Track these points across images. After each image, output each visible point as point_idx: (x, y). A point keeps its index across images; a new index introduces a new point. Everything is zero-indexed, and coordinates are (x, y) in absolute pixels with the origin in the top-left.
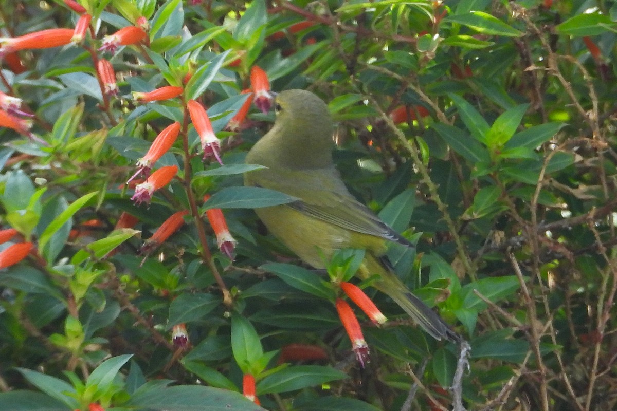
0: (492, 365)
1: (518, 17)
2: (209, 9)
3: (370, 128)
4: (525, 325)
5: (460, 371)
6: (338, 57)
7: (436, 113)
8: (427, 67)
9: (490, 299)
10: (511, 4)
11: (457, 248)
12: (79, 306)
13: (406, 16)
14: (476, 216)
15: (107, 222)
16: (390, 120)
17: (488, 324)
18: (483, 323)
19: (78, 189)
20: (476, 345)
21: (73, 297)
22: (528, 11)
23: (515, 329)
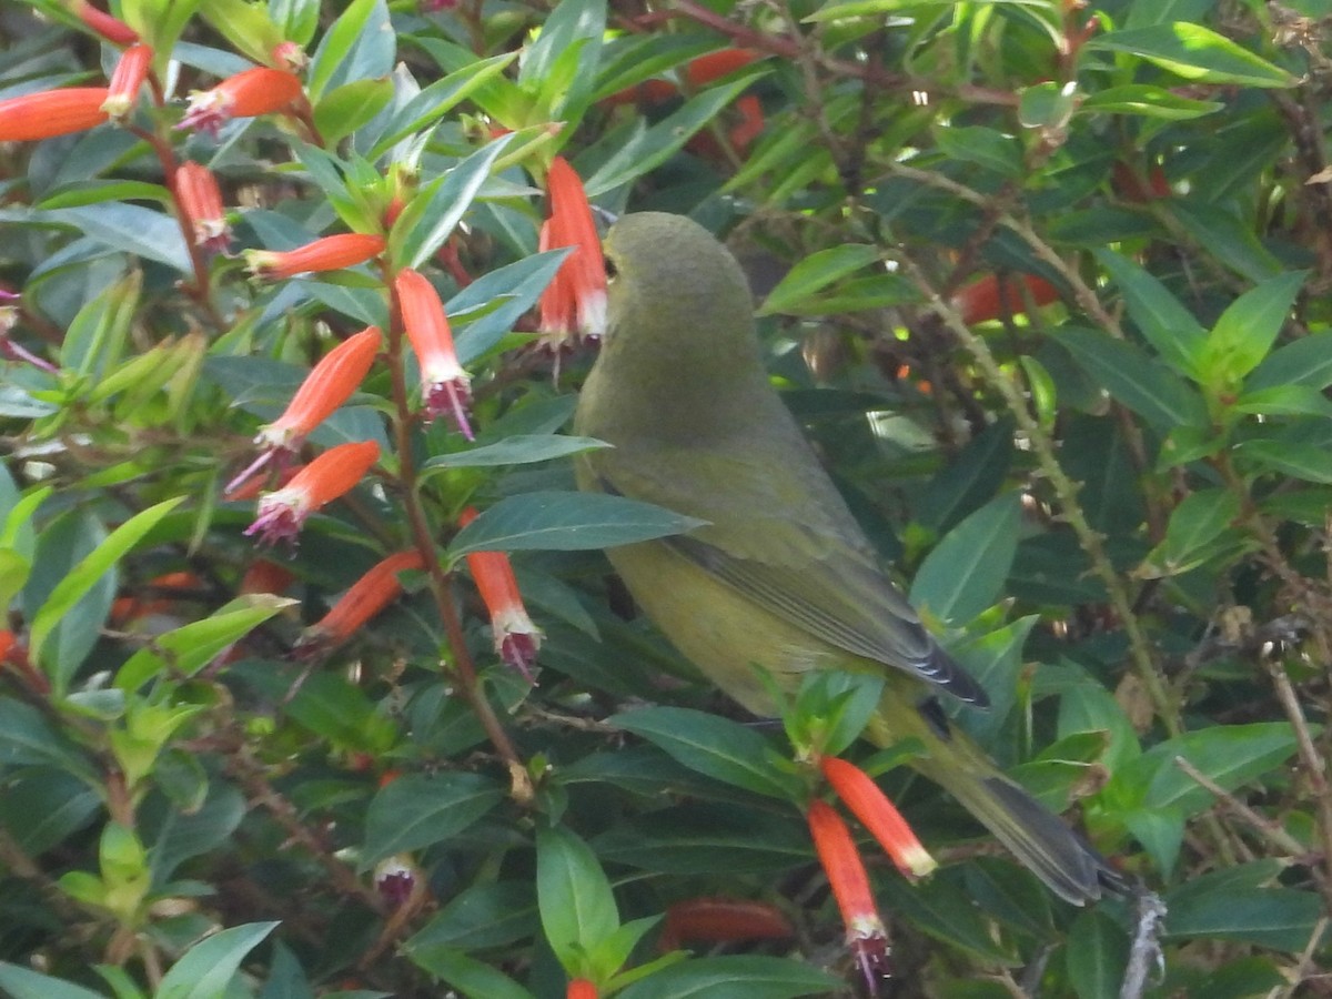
0: (1225, 956)
1: (1290, 43)
2: (475, 18)
3: (902, 335)
4: (1309, 852)
5: (1137, 972)
6: (814, 145)
7: (1073, 291)
8: (1049, 173)
9: (1216, 781)
10: (1271, 9)
11: (1132, 649)
12: (136, 799)
13: (994, 38)
14: (1175, 568)
15: (214, 579)
16: (952, 312)
17: (1214, 848)
18: (1198, 845)
19: (139, 491)
20: (1180, 905)
21: (121, 776)
22: (1316, 26)
23: (1285, 862)
